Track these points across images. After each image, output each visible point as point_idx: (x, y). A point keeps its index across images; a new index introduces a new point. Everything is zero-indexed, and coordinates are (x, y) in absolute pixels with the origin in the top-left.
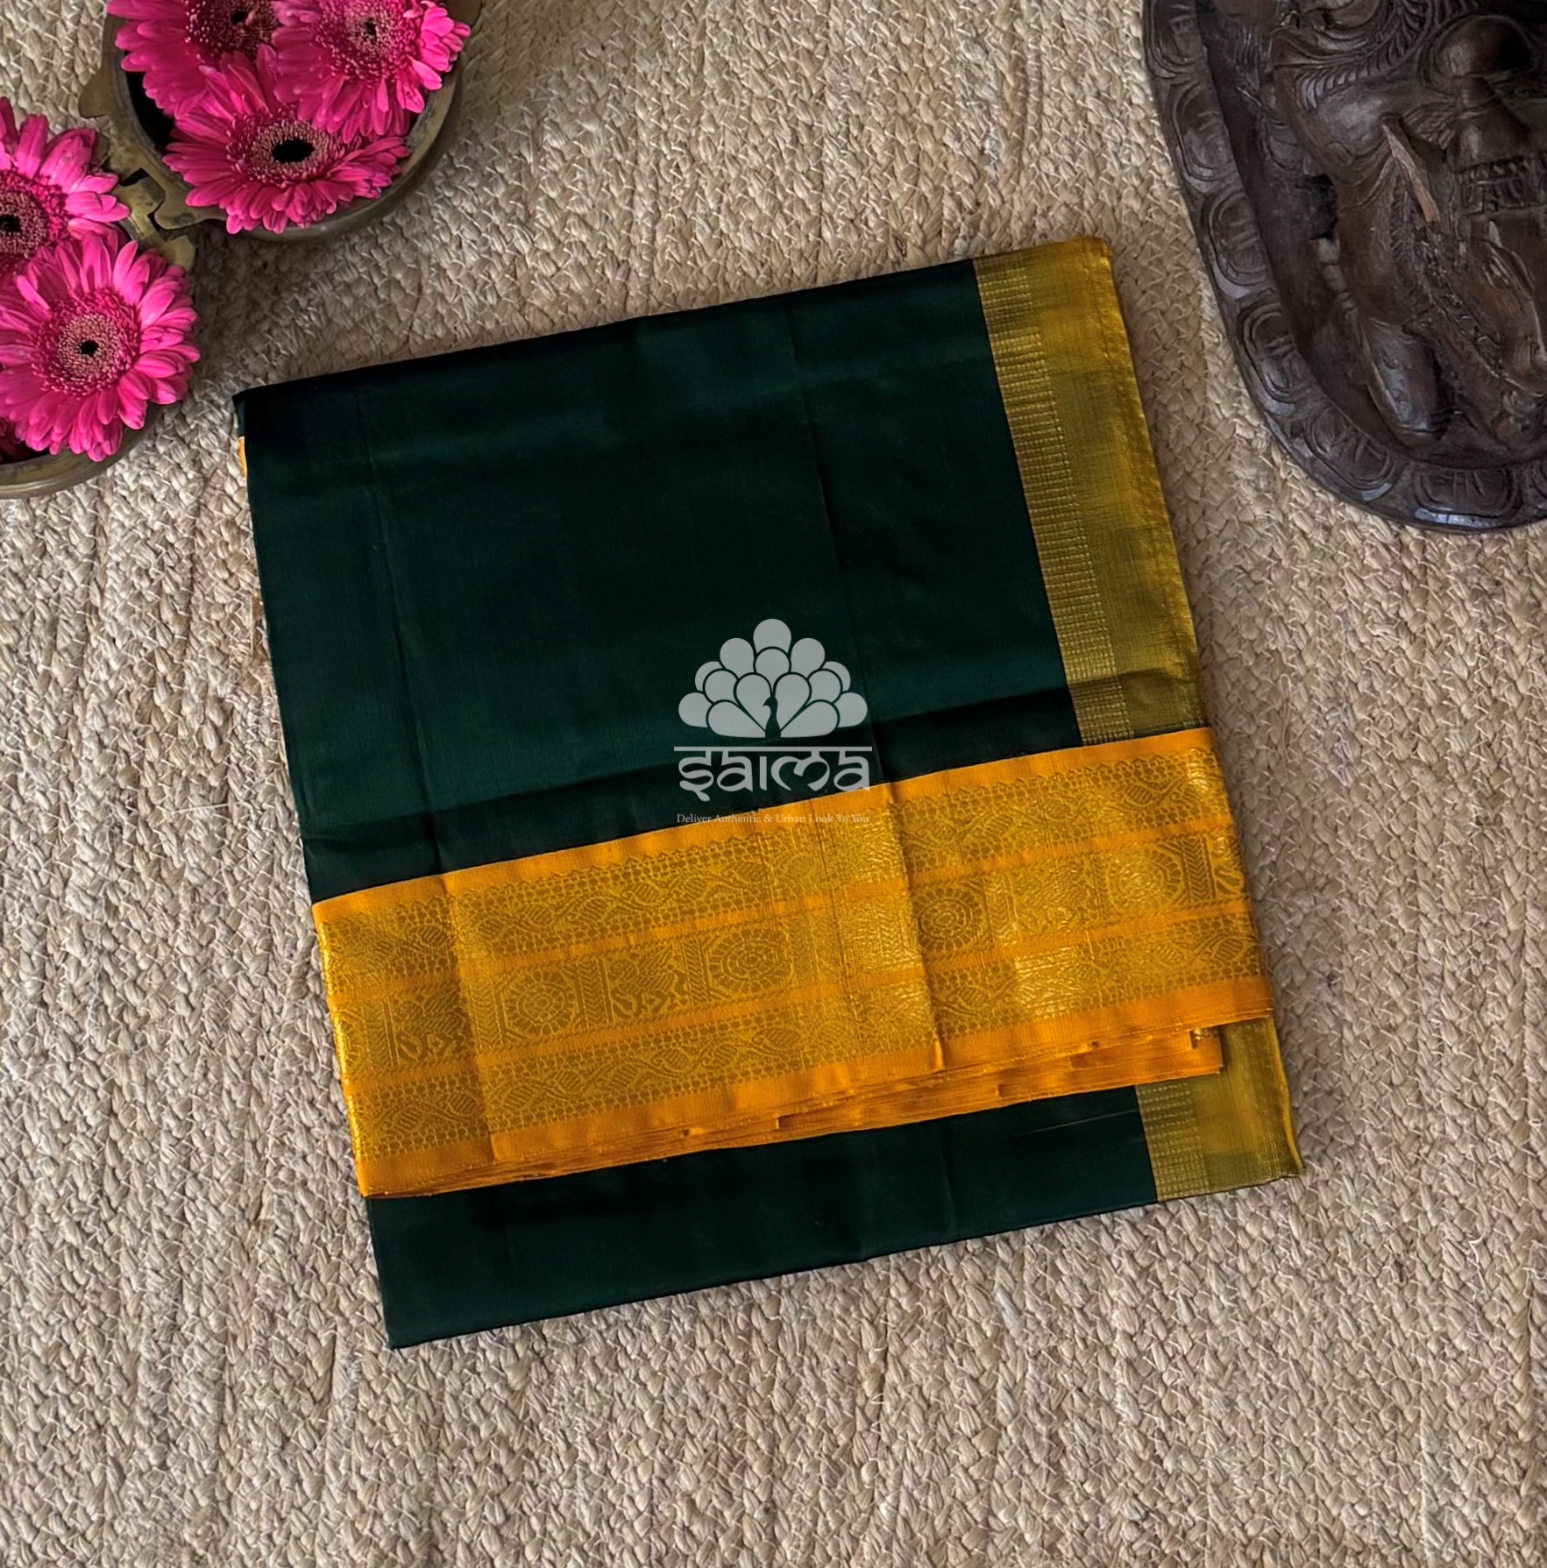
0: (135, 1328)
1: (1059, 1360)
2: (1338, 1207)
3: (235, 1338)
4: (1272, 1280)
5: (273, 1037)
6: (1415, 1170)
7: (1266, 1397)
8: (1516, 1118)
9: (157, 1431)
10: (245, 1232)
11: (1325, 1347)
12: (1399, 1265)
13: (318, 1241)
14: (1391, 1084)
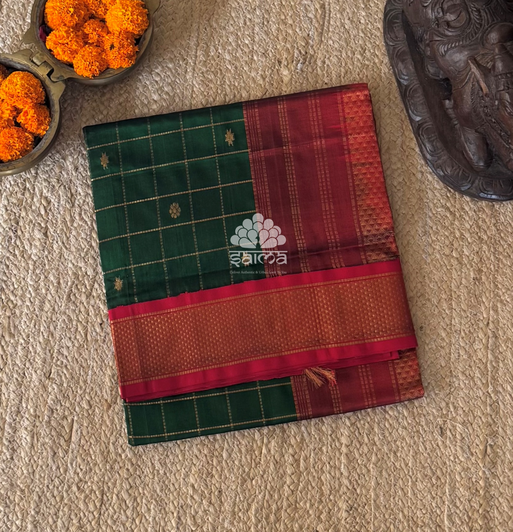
0: (6, 410)
1: (322, 452)
2: (421, 406)
3: (39, 417)
4: (397, 431)
5: (58, 315)
6: (449, 396)
7: (393, 470)
8: (484, 382)
9: (10, 446)
10: (45, 381)
11: (414, 455)
12: (441, 428)
13: (70, 386)
14: (441, 366)
